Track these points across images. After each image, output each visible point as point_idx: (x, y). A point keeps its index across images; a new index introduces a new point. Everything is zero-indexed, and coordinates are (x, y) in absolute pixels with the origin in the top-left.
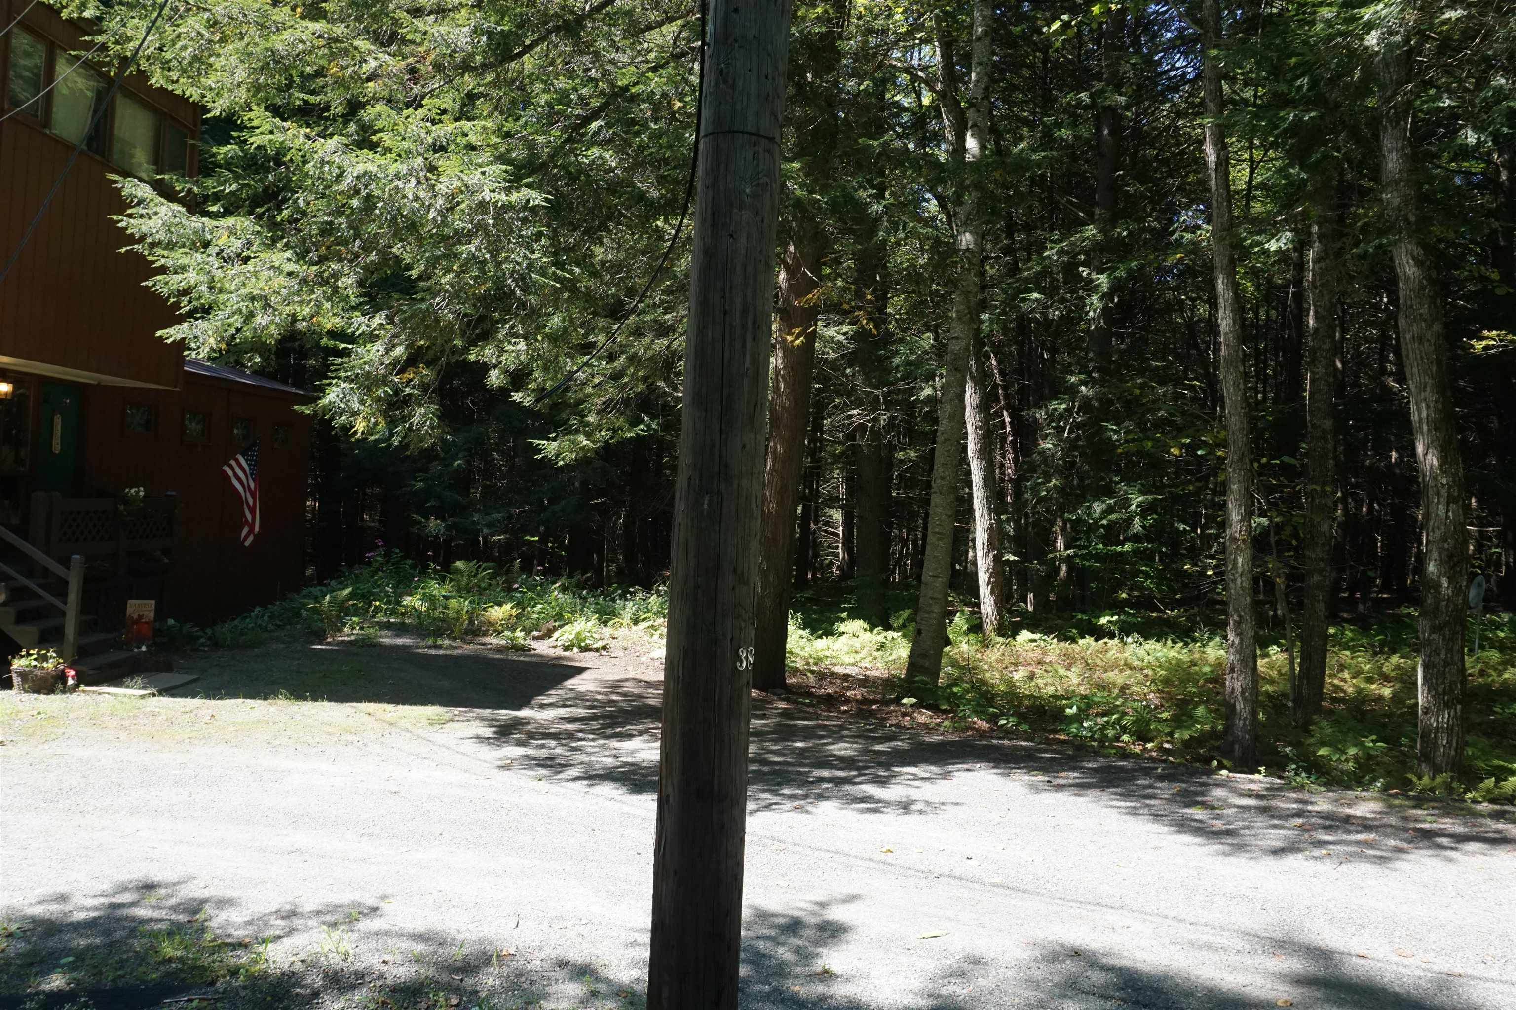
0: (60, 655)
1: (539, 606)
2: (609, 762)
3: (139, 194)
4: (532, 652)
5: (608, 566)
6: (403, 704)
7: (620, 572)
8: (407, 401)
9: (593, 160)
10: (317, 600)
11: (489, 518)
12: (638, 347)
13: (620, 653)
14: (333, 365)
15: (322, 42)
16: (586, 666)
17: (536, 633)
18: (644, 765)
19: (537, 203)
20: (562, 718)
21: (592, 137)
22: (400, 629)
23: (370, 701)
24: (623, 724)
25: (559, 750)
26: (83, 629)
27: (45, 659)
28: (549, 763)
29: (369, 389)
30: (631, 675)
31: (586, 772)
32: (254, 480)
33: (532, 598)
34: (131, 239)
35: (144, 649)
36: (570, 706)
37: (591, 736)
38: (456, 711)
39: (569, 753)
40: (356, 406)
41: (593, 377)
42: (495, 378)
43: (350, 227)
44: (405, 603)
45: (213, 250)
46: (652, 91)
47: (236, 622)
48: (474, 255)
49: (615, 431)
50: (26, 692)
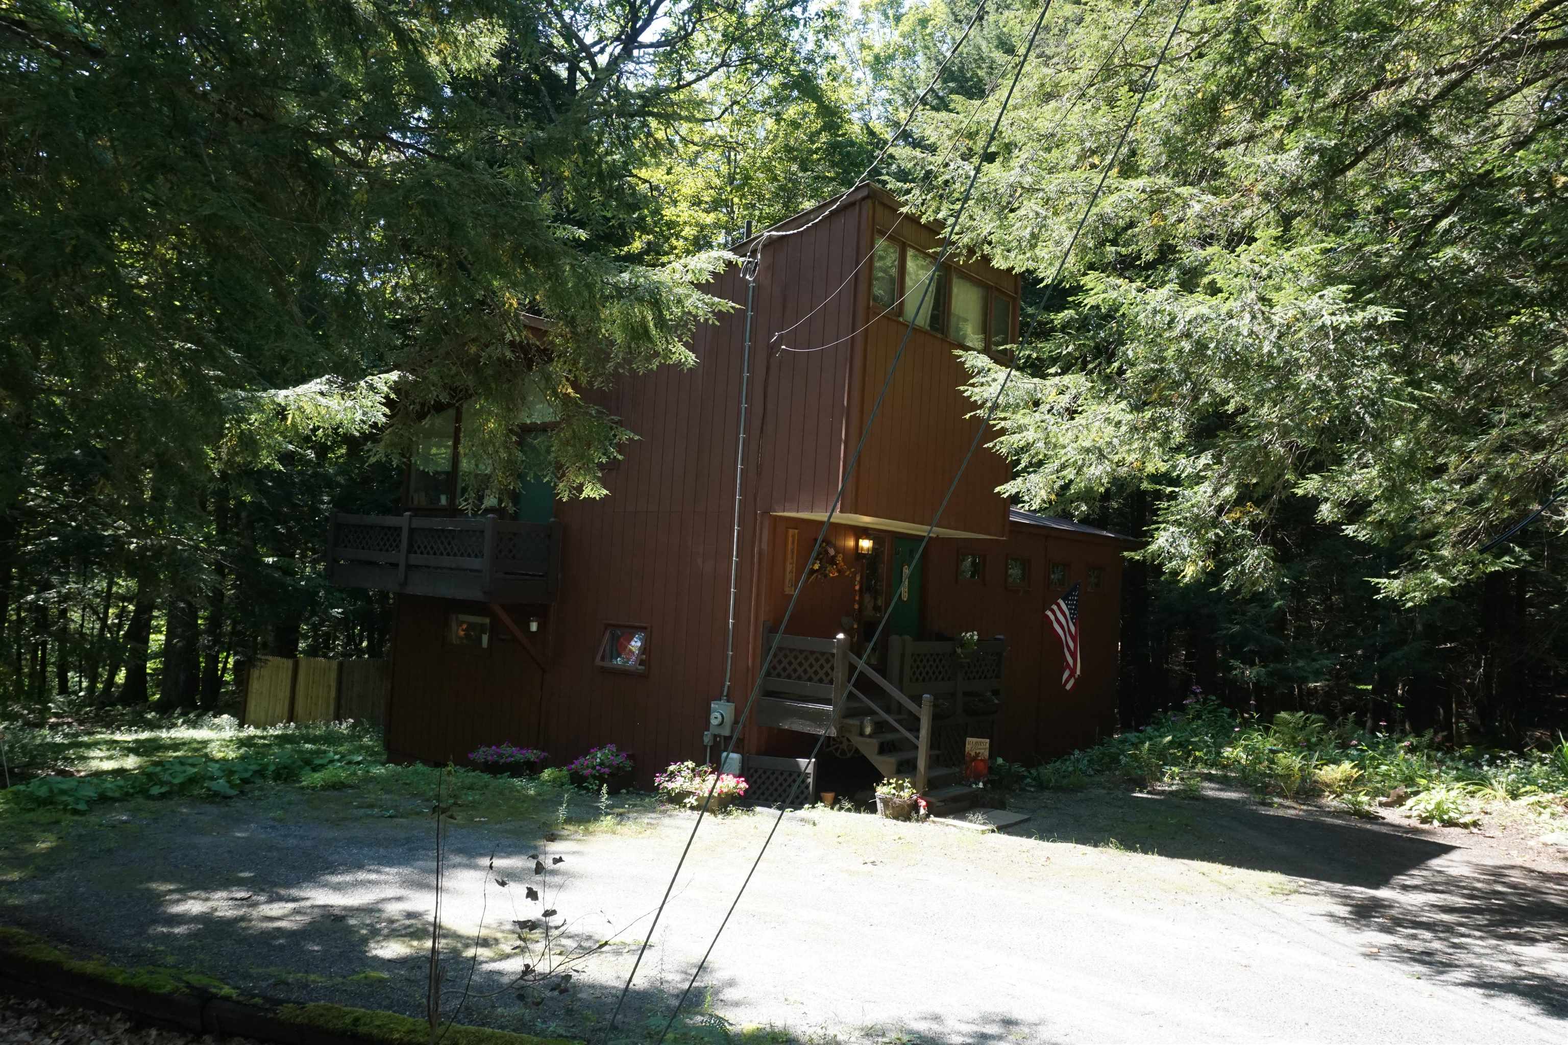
0: (914, 786)
1: (1384, 768)
2: (1509, 969)
3: (980, 365)
4: (1381, 821)
5: (1457, 723)
6: (1239, 867)
7: (1473, 731)
8: (1239, 543)
9: (1446, 262)
10: (1136, 746)
11: (1316, 665)
12: (1504, 464)
13: (1498, 833)
14: (1159, 509)
15: (1143, 196)
16: (1454, 844)
17: (1384, 799)
18: (1560, 981)
19: (1387, 319)
20: (1433, 906)
21: (1442, 236)
22: (1225, 782)
23: (1202, 860)
24: (1519, 924)
25: (1437, 945)
26: (934, 762)
27: (901, 788)
28: (1427, 959)
29: (1197, 531)
30: (1519, 861)
31: (1479, 978)
32: (1074, 624)
33: (1373, 758)
34: (975, 406)
35: (981, 785)
36: (1442, 892)
37: (1478, 934)
38: (1302, 881)
39: (1451, 951)
40: (1186, 550)
41: (1444, 503)
42: (1326, 512)
43: (1181, 371)
44: (1225, 754)
45: (1044, 408)
46: (1526, 172)
47: (1058, 764)
48: (1314, 384)
49: (1474, 565)
50: (887, 817)
